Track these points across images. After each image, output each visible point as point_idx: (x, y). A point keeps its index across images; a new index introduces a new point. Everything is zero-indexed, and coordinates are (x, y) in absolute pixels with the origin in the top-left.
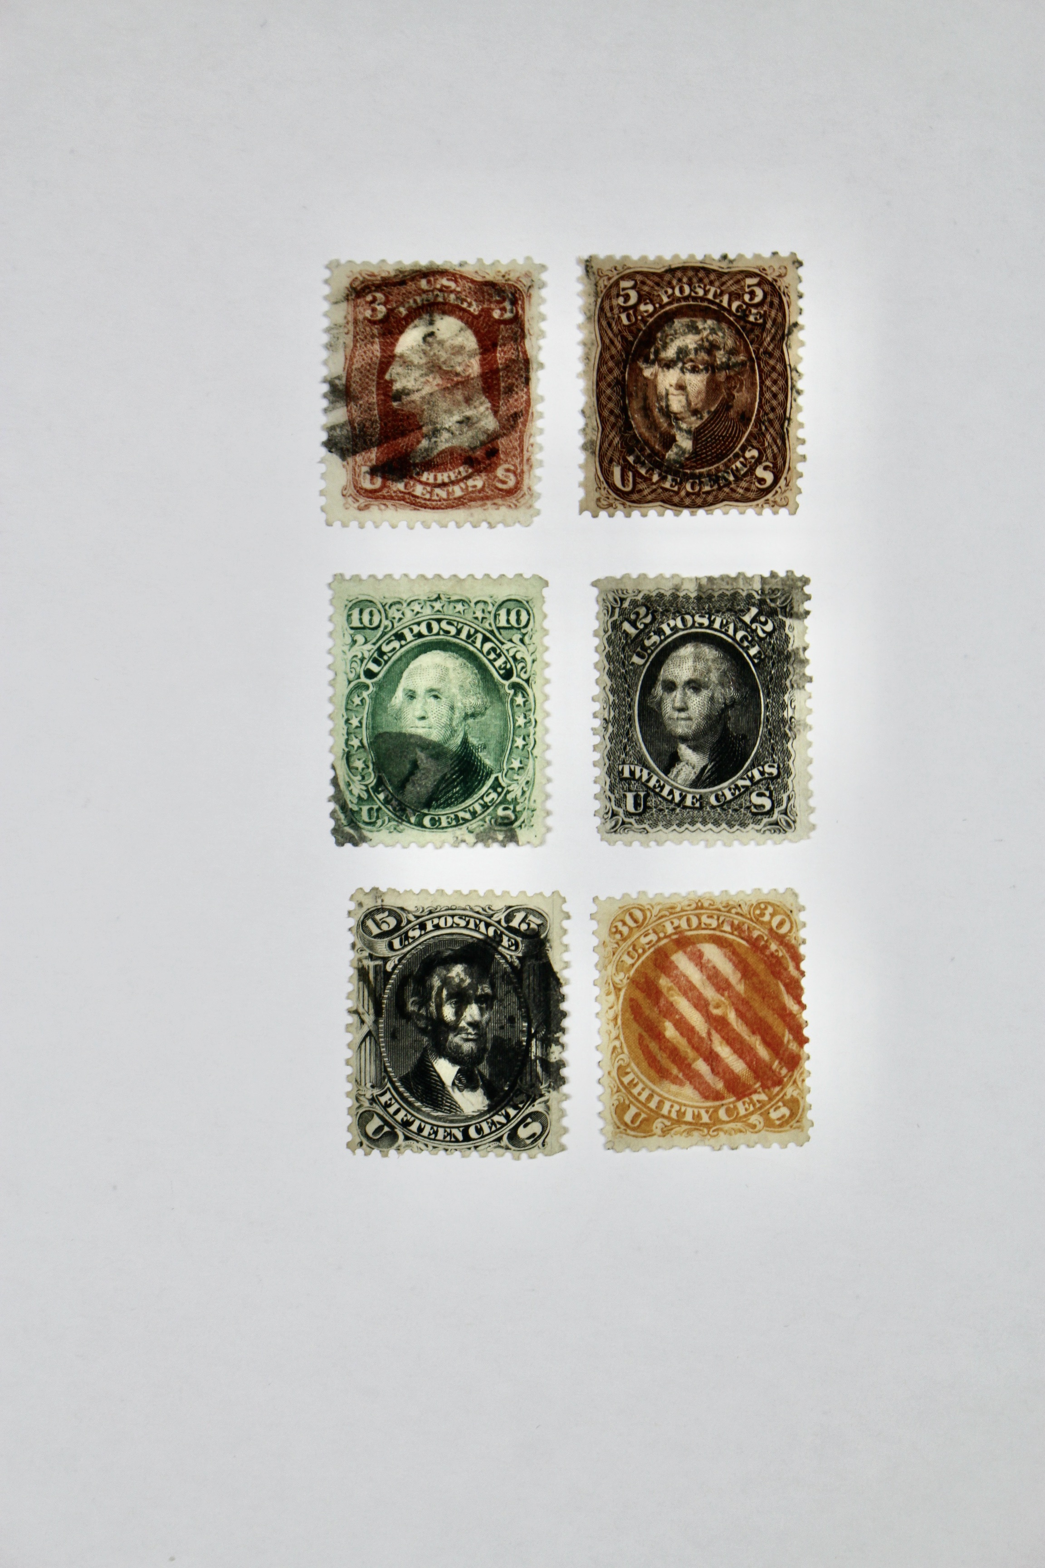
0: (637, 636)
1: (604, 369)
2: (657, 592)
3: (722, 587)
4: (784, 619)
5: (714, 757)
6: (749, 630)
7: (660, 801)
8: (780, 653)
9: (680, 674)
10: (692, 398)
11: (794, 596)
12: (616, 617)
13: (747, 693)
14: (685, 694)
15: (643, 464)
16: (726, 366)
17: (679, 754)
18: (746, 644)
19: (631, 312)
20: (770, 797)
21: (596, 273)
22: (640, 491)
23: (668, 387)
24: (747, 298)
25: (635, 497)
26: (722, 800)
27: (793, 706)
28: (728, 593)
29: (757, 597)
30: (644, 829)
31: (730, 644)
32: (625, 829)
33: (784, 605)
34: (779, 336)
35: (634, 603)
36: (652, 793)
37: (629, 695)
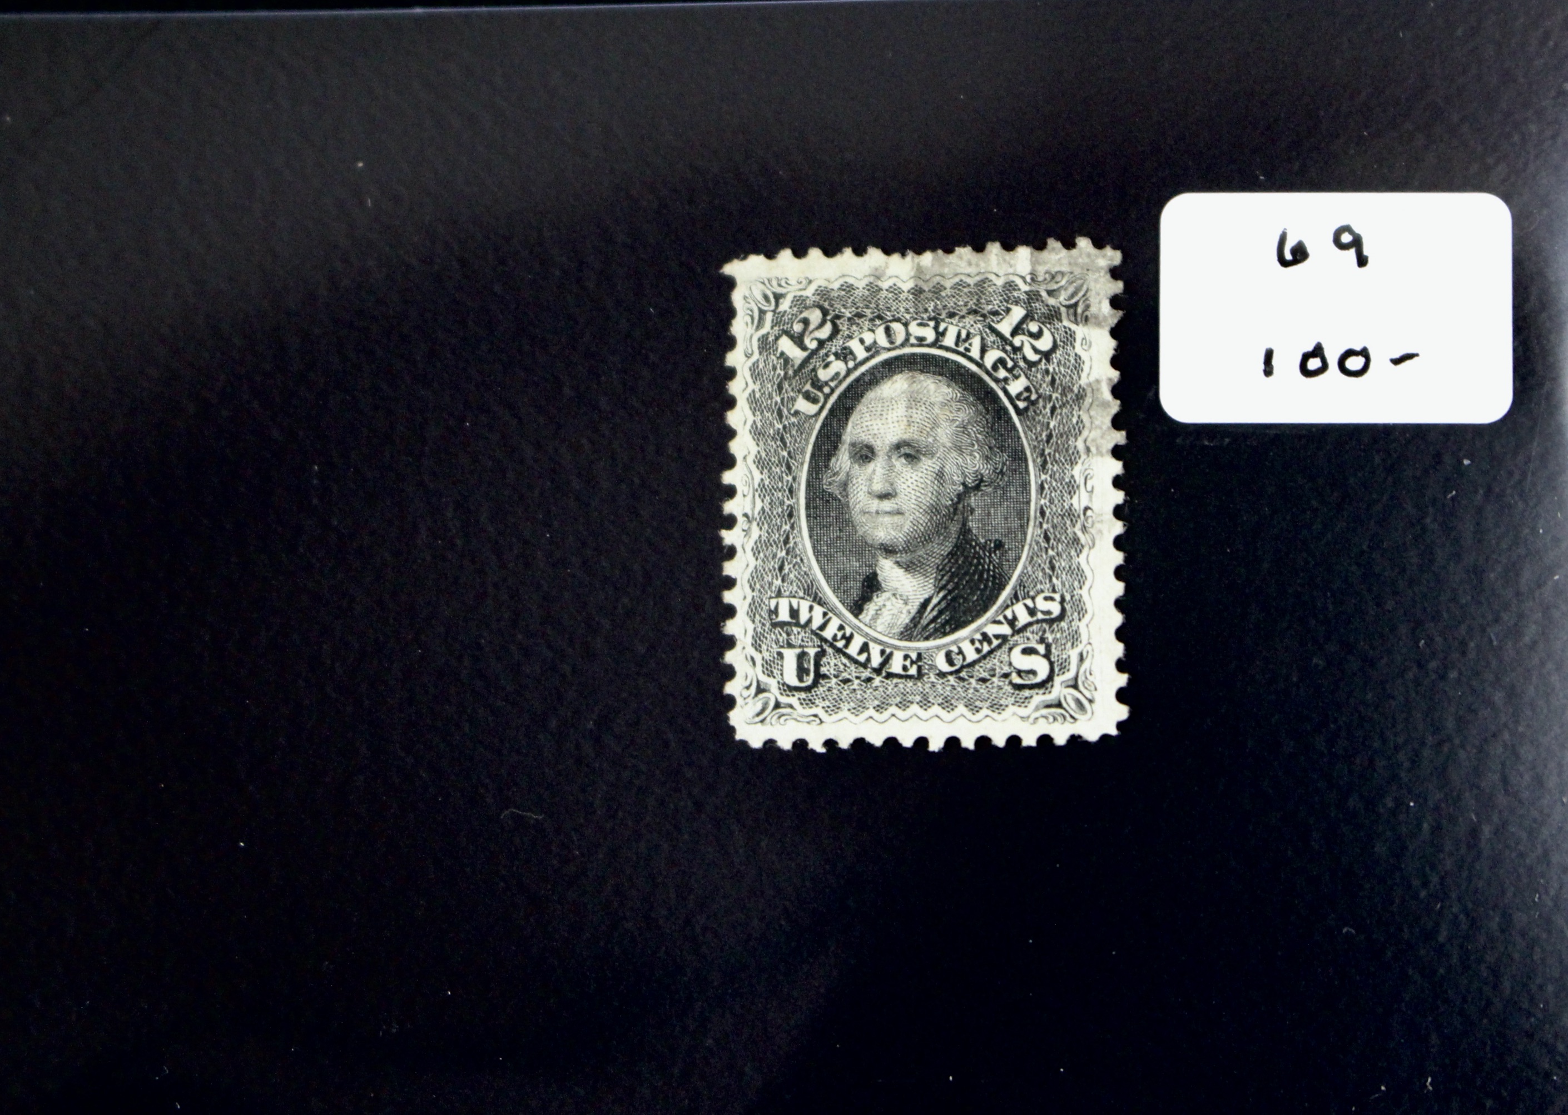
0: (806, 361)
2: (841, 281)
3: (959, 271)
4: (1073, 327)
5: (943, 582)
6: (1008, 348)
7: (845, 665)
8: (1066, 390)
9: (882, 431)
11: (1092, 285)
12: (767, 328)
13: (1004, 464)
14: (891, 468)
17: (880, 578)
18: (1002, 373)
20: (1047, 656)
26: (958, 661)
27: (1089, 488)
28: (971, 281)
29: (1025, 288)
30: (815, 716)
31: (973, 375)
32: (779, 717)
33: (1073, 301)
35: (800, 303)
36: (830, 650)
37: (789, 468)
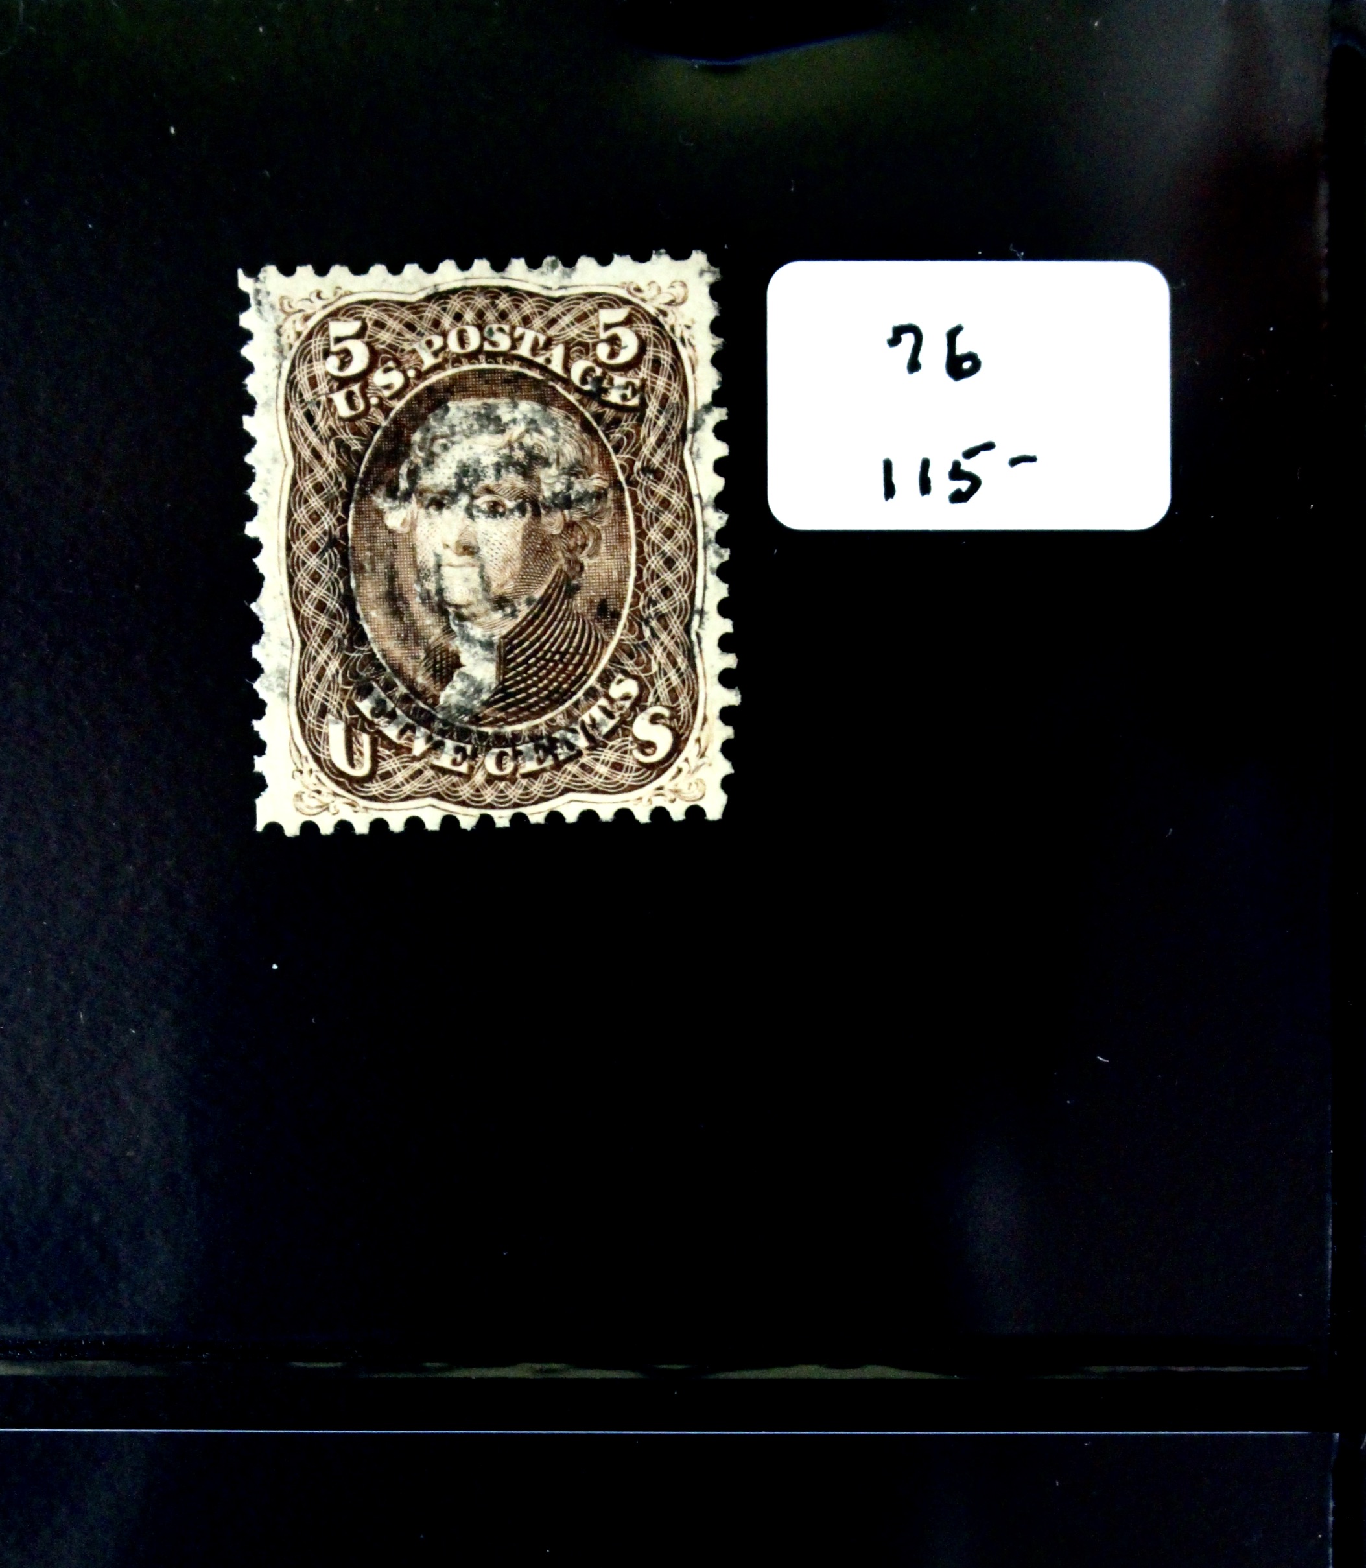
1: (301, 515)
10: (491, 572)
15: (392, 716)
16: (564, 502)
19: (356, 388)
21: (278, 306)
22: (387, 775)
23: (440, 550)
24: (603, 351)
25: (376, 788)
34: (672, 436)
